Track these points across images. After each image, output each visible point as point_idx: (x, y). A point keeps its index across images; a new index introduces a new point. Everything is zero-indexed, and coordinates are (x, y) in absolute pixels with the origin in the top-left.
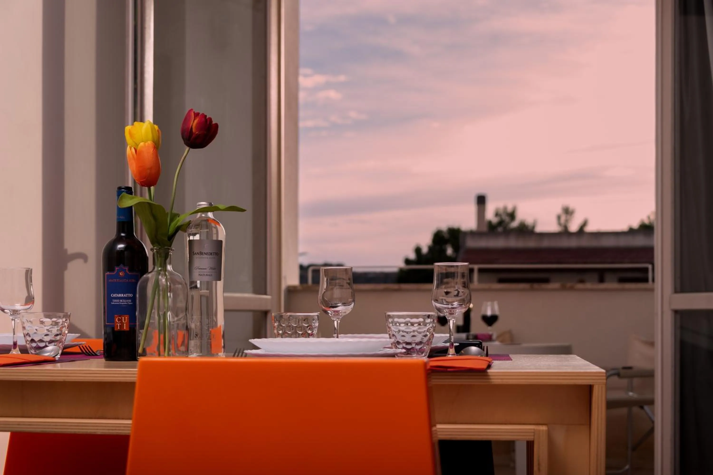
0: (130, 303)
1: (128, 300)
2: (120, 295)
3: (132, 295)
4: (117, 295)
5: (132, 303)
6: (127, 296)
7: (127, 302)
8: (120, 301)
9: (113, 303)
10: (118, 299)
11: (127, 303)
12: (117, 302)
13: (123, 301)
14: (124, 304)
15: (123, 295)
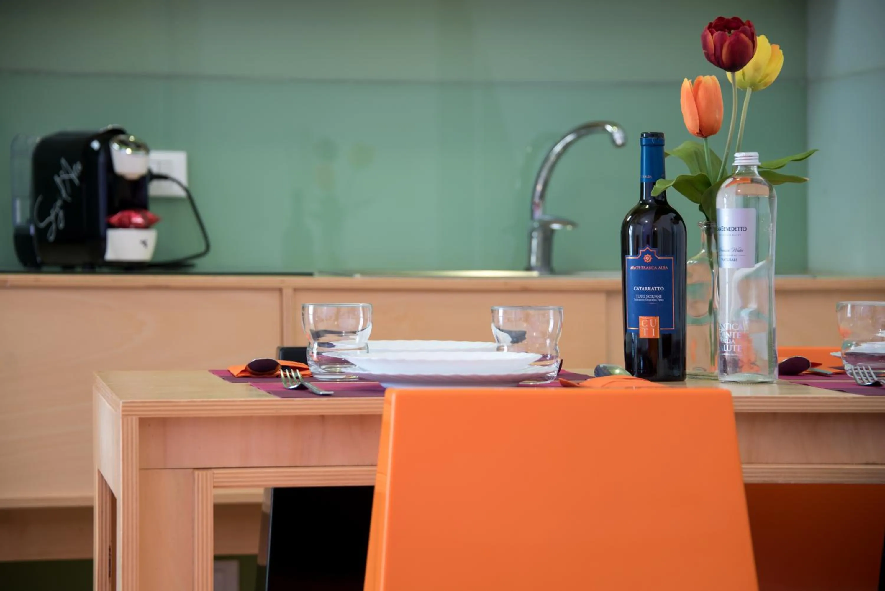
0: (661, 300)
1: (658, 296)
2: (645, 287)
3: (663, 289)
4: (642, 288)
5: (663, 300)
6: (656, 290)
7: (656, 298)
8: (645, 296)
9: (637, 300)
10: (643, 294)
11: (656, 300)
12: (642, 298)
13: (650, 296)
14: (652, 302)
15: (650, 288)
